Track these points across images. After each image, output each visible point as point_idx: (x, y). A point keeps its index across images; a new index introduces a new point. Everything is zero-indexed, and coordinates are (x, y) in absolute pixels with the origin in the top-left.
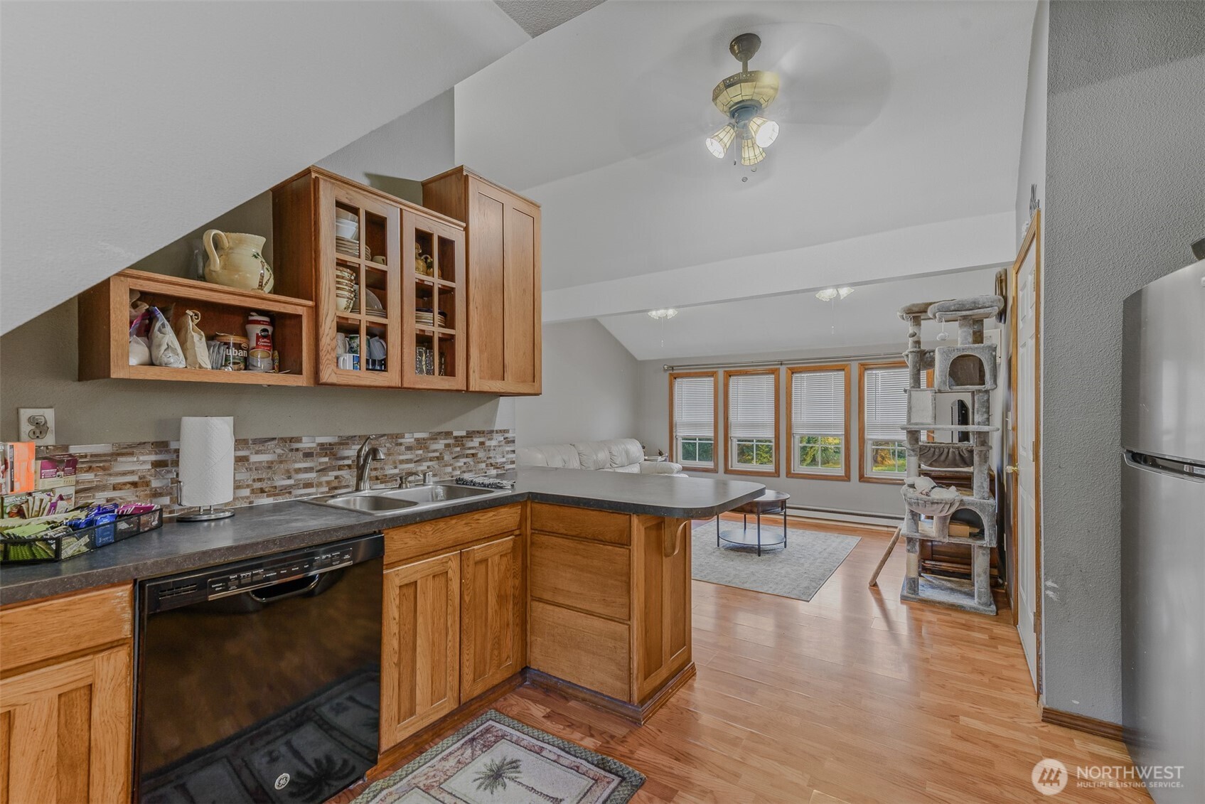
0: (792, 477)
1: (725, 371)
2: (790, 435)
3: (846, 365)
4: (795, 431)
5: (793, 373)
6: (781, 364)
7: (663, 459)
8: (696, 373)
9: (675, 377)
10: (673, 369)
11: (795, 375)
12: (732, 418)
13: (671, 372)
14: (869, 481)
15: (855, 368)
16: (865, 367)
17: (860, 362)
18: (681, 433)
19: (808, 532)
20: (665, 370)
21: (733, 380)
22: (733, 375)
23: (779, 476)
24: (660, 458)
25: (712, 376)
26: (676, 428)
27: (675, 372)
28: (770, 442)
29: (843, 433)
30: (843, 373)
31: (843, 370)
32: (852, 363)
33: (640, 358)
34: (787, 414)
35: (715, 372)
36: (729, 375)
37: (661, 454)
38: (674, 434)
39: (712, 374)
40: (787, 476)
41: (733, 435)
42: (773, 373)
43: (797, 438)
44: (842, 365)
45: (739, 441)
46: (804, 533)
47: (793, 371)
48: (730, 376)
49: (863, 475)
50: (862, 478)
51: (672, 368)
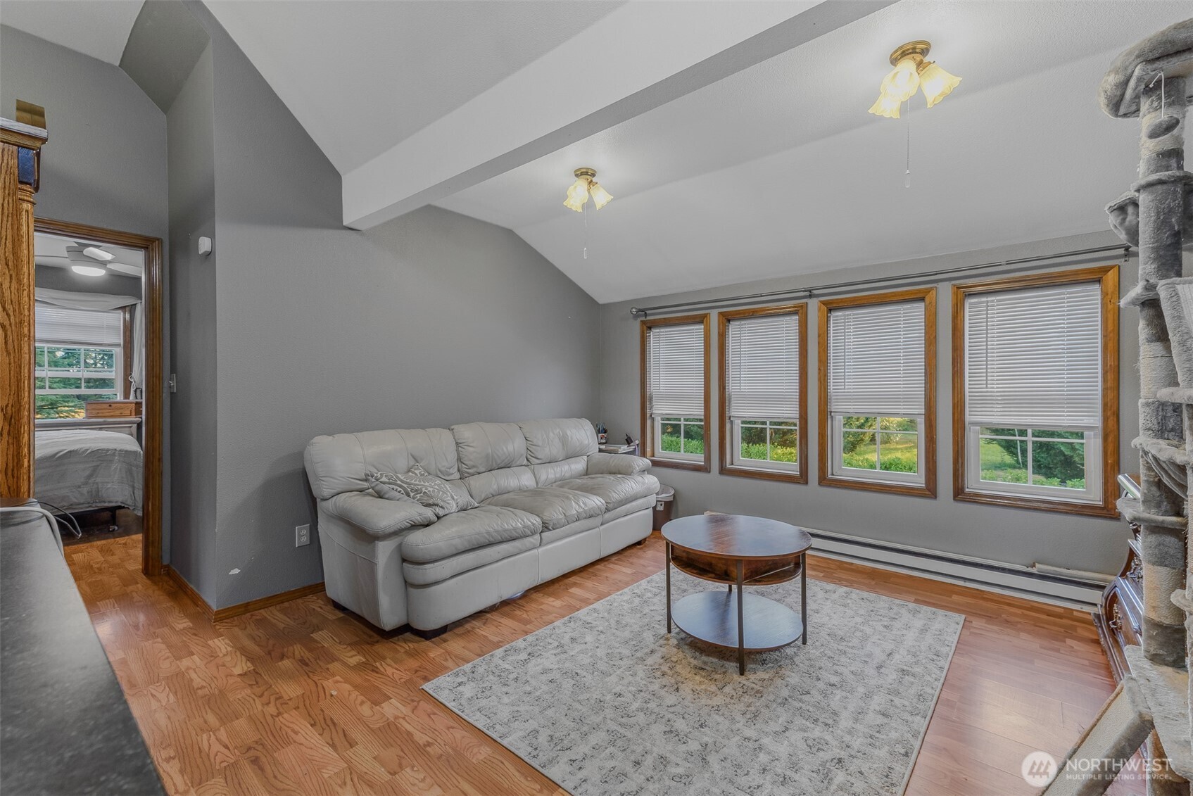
0: (829, 486)
1: (720, 313)
2: (824, 414)
3: (928, 291)
4: (834, 407)
5: (830, 310)
6: (810, 296)
7: (631, 449)
8: (677, 318)
9: (649, 326)
10: (646, 315)
11: (835, 314)
12: (732, 387)
13: (643, 319)
14: (975, 499)
15: (944, 296)
16: (963, 294)
17: (953, 282)
18: (660, 409)
19: (856, 594)
20: (636, 317)
21: (734, 327)
22: (735, 319)
23: (806, 483)
24: (624, 448)
25: (701, 322)
26: (651, 403)
27: (648, 318)
28: (795, 425)
29: (923, 411)
30: (922, 305)
31: (922, 299)
32: (940, 285)
33: (601, 300)
34: (819, 380)
35: (705, 316)
36: (727, 318)
37: (629, 441)
38: (648, 412)
39: (700, 319)
40: (820, 484)
41: (733, 414)
42: (796, 313)
43: (839, 420)
44: (919, 291)
45: (743, 422)
46: (847, 594)
47: (831, 307)
48: (729, 321)
49: (963, 489)
50: (959, 493)
51: (644, 312)
